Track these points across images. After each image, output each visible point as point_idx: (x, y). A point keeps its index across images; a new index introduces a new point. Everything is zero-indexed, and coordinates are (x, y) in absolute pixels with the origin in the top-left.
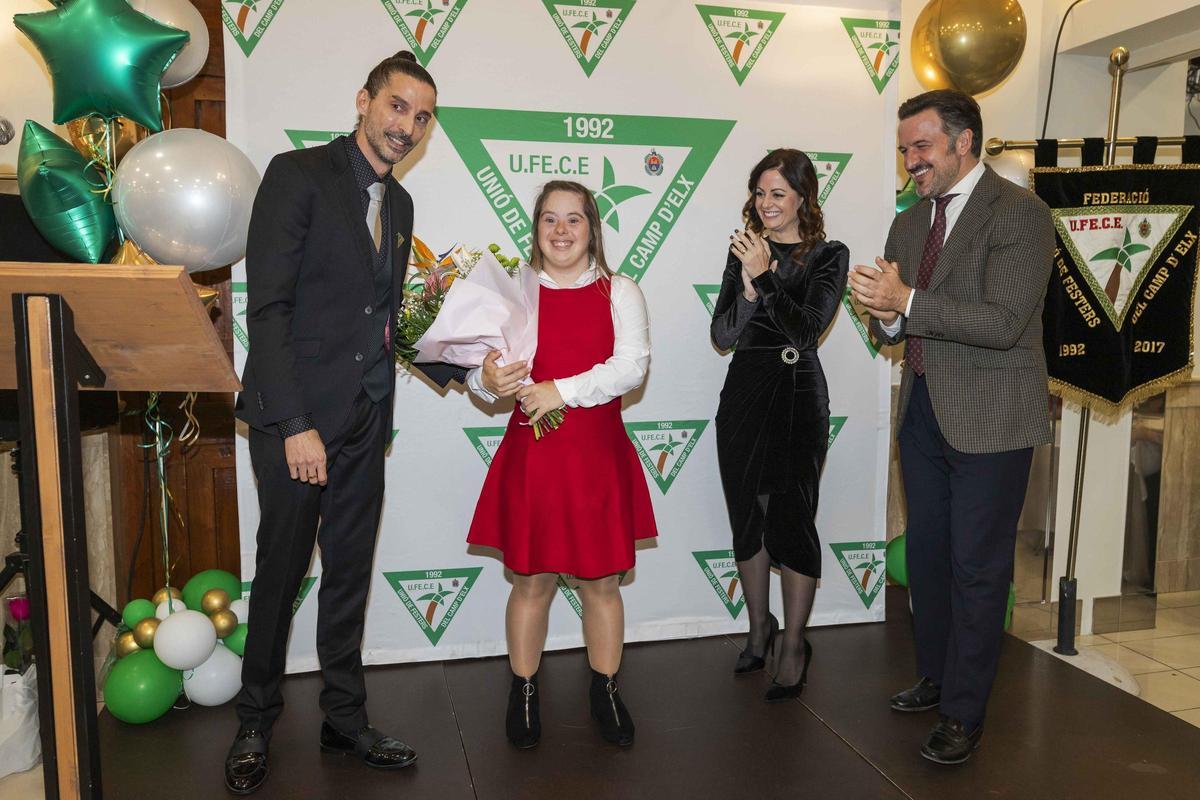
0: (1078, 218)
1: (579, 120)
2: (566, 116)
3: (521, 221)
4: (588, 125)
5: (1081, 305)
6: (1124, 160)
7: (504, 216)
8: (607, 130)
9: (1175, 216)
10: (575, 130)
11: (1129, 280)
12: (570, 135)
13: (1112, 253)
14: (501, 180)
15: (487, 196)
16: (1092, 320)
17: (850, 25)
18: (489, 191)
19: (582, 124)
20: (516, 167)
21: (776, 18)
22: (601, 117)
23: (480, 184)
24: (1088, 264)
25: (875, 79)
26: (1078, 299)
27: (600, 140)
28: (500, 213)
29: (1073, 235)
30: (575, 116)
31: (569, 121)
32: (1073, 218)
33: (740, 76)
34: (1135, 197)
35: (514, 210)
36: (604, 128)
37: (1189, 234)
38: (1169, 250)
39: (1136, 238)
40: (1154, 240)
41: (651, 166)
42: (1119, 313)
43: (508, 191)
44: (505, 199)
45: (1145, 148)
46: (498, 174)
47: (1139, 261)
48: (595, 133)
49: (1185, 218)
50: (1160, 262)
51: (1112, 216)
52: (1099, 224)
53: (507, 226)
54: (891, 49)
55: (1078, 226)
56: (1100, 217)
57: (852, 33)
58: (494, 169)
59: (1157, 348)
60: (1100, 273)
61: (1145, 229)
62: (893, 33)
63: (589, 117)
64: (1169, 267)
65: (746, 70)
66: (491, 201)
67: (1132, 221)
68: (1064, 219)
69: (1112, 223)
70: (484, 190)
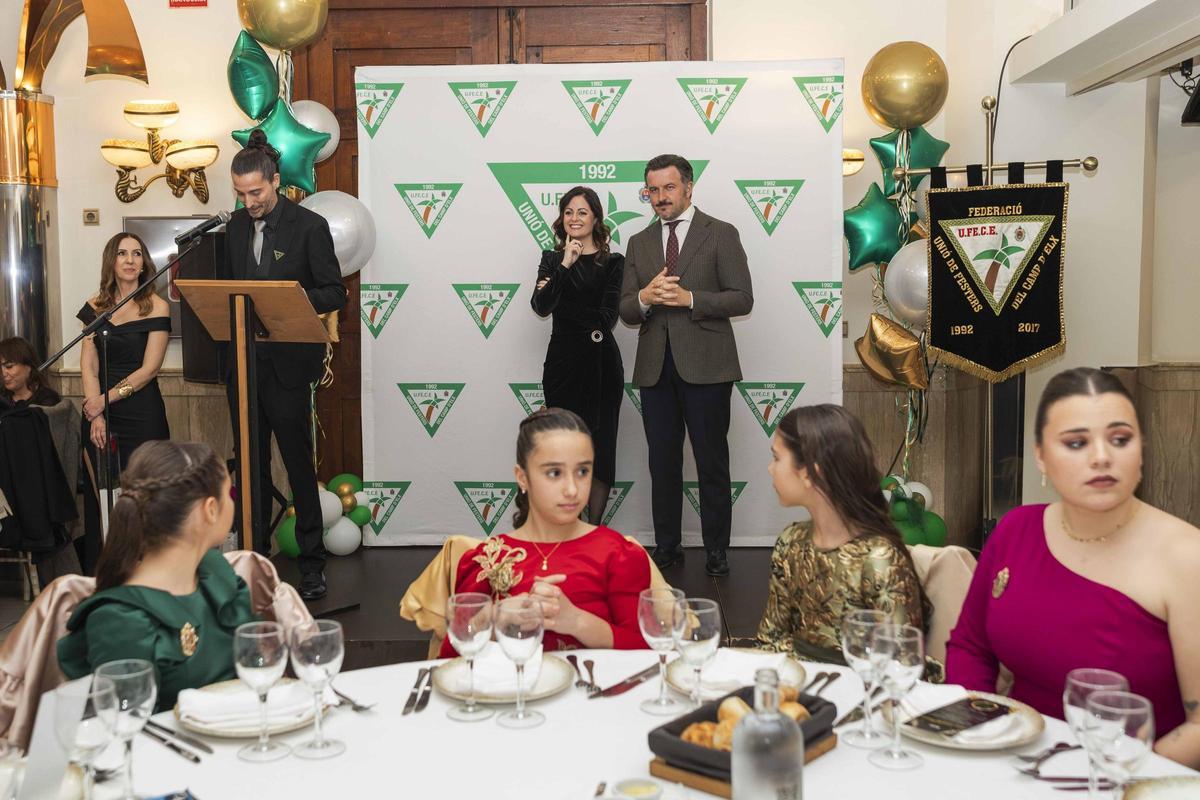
0: (966, 227)
1: (590, 167)
2: (581, 164)
3: (550, 239)
4: (597, 170)
5: (969, 295)
6: (1001, 181)
7: (538, 236)
8: (612, 172)
9: (1042, 224)
10: (587, 174)
11: (1006, 276)
12: (584, 177)
13: (992, 253)
14: (536, 211)
15: (526, 222)
16: (977, 307)
17: (801, 82)
18: (527, 219)
19: (593, 169)
20: (546, 202)
21: (740, 83)
22: (606, 164)
23: (521, 214)
24: (972, 262)
25: (823, 122)
26: (966, 290)
27: (606, 180)
28: (534, 234)
29: (960, 240)
30: (587, 164)
31: (583, 168)
32: (961, 227)
33: (712, 128)
34: (1009, 210)
35: (545, 231)
36: (608, 171)
37: (1052, 239)
38: (1040, 251)
39: (1012, 242)
40: (1028, 244)
41: (643, 196)
42: (997, 301)
43: (540, 219)
44: (538, 225)
45: (1016, 171)
46: (533, 207)
47: (1016, 260)
48: (602, 175)
49: (1049, 225)
50: (1034, 261)
51: (988, 225)
52: (979, 232)
53: (539, 243)
54: (836, 97)
55: (966, 233)
56: (979, 226)
57: (802, 88)
58: (531, 203)
59: (1035, 328)
60: (981, 269)
61: (1020, 235)
62: (837, 86)
63: (597, 164)
64: (1040, 263)
65: (717, 122)
66: (529, 226)
67: (1009, 229)
68: (953, 228)
69: (988, 230)
70: (524, 218)
